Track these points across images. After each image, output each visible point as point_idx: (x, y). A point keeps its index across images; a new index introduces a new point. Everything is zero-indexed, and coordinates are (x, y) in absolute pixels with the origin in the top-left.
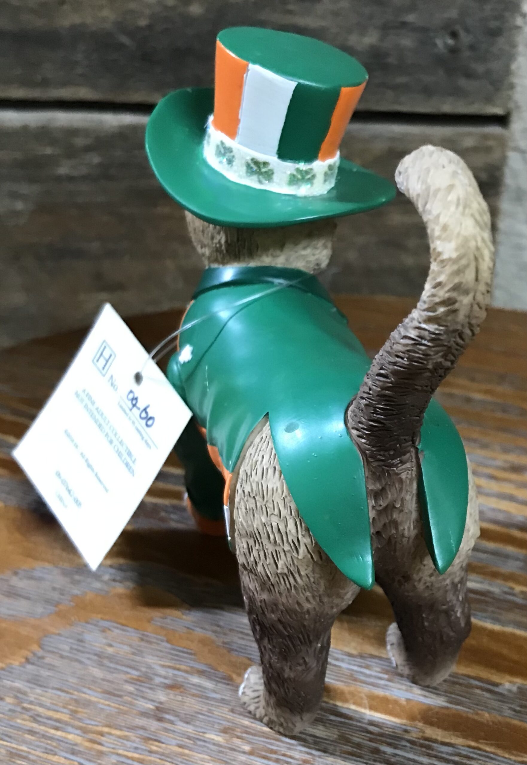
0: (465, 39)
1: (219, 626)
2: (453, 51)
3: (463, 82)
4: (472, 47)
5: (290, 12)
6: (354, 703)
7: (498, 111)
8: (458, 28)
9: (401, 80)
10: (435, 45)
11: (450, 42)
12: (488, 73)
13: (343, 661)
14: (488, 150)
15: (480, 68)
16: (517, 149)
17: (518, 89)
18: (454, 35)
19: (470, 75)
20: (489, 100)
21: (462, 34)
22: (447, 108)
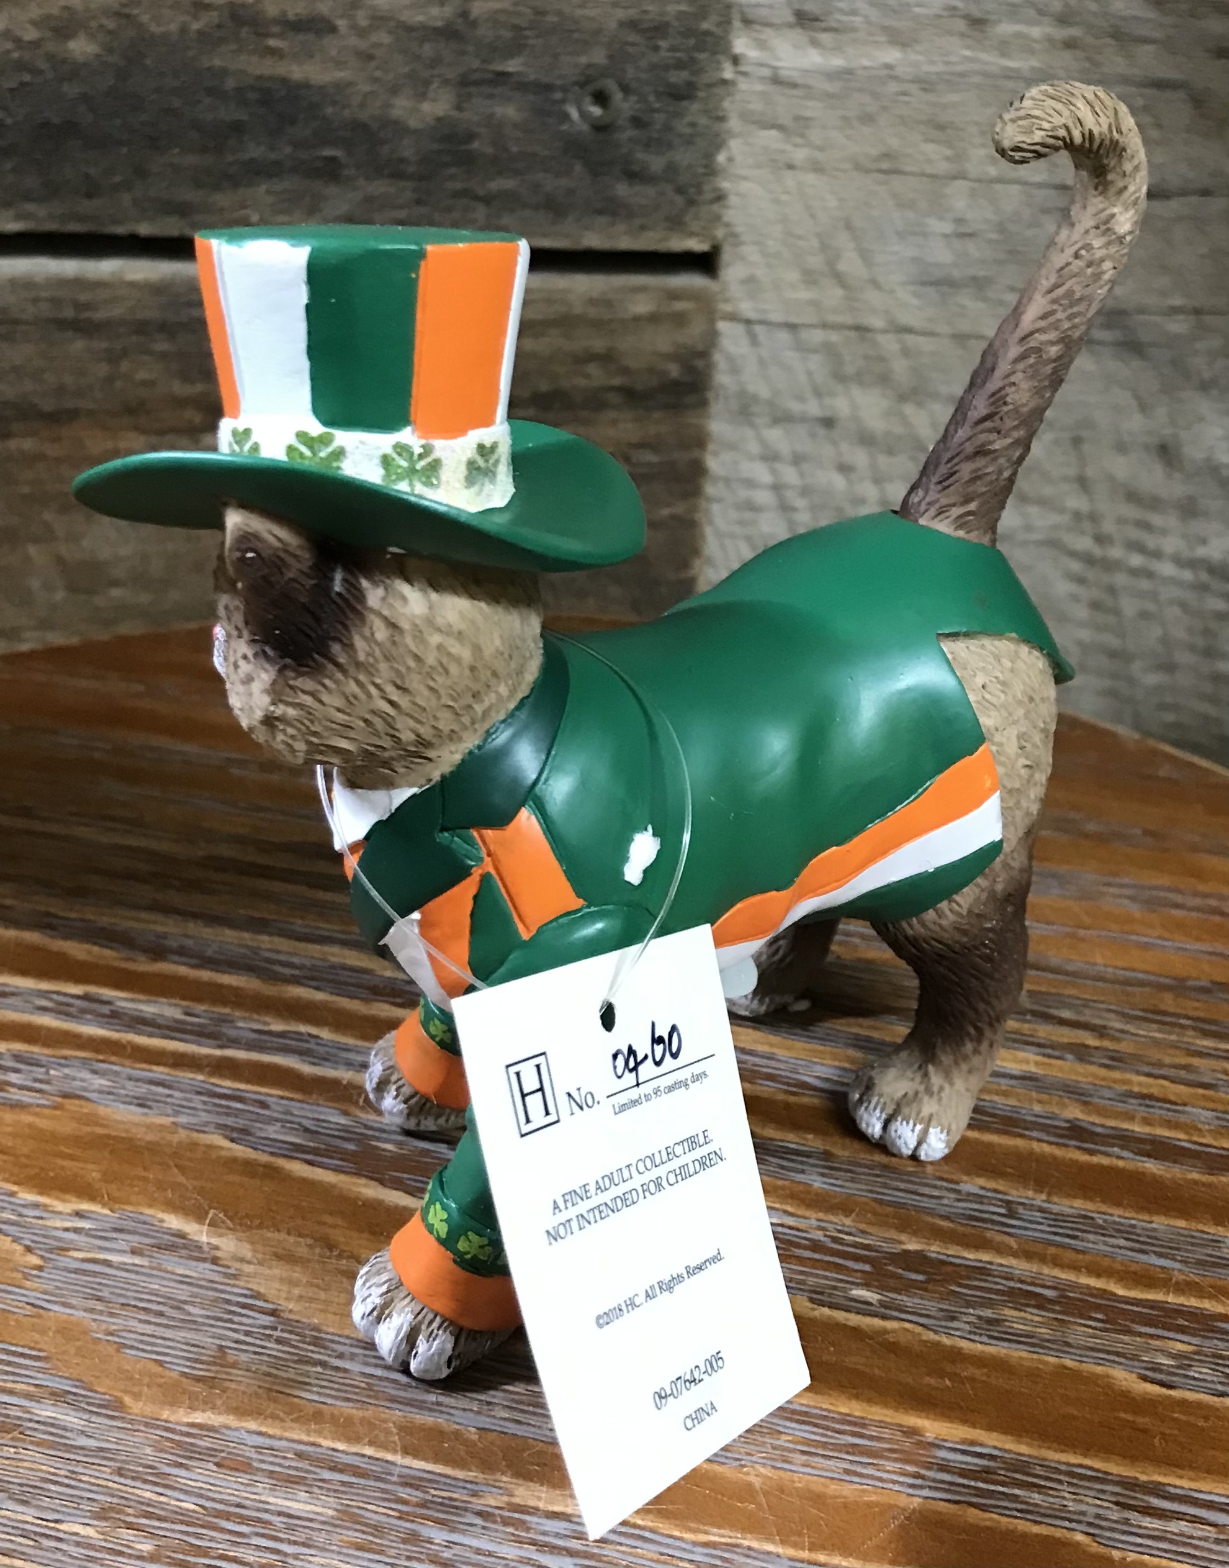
0: (624, 105)
1: (99, 1299)
2: (600, 128)
3: (622, 189)
4: (637, 122)
5: (273, 52)
6: (371, 1443)
7: (696, 245)
8: (611, 85)
9: (498, 184)
10: (566, 117)
11: (596, 111)
12: (671, 169)
13: (352, 1357)
14: (680, 320)
15: (656, 163)
16: (733, 317)
17: (733, 200)
18: (601, 98)
19: (634, 176)
20: (676, 223)
21: (618, 96)
22: (593, 240)
